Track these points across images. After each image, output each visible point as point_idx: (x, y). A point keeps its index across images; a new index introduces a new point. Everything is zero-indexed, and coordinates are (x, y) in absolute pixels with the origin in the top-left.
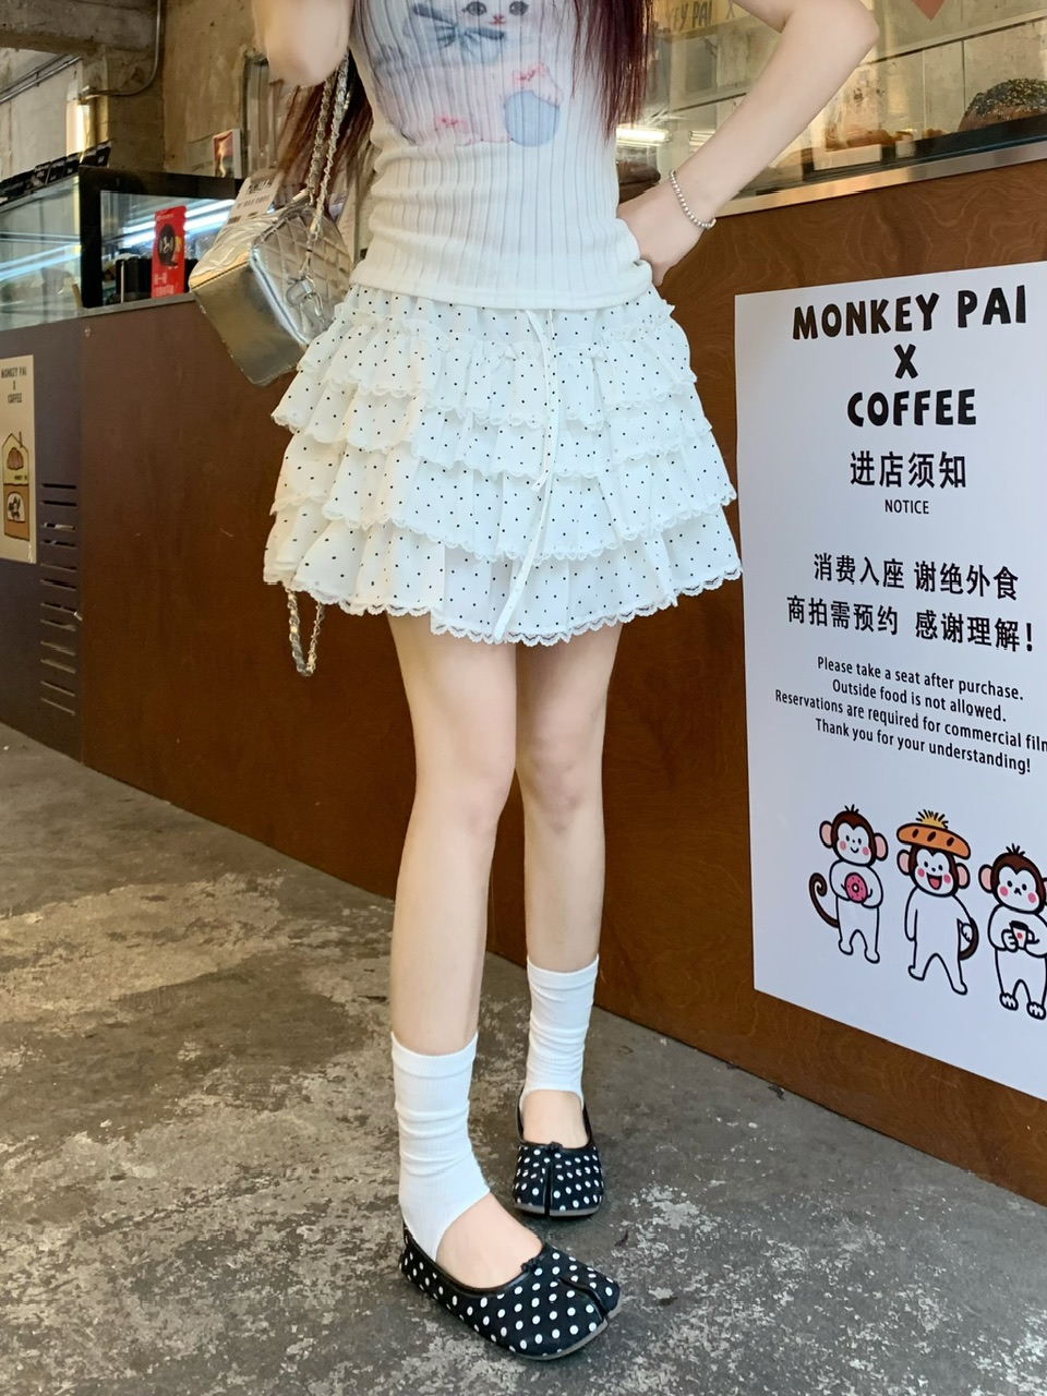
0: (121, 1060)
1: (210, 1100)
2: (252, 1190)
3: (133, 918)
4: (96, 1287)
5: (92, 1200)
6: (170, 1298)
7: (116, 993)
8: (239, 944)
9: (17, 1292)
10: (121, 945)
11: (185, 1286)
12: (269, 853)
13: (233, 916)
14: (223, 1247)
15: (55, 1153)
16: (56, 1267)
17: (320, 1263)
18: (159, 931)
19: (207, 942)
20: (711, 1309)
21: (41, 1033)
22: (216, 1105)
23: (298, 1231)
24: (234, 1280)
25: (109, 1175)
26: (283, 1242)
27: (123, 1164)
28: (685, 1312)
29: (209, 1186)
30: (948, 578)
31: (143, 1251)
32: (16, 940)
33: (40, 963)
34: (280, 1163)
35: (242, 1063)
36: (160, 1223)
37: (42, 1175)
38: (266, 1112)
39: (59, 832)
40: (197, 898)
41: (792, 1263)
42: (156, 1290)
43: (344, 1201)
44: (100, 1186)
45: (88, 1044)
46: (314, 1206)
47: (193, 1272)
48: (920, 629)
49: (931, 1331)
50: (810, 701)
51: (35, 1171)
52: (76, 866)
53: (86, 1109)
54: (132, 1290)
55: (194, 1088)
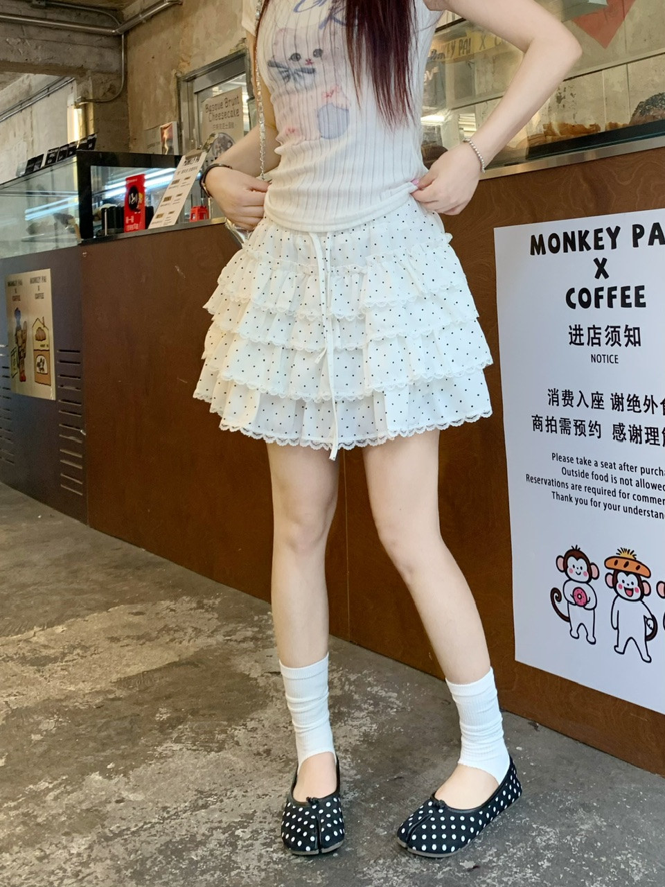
0: (119, 722)
1: (177, 747)
2: (205, 806)
3: (124, 627)
4: (108, 877)
5: (104, 817)
6: (156, 882)
7: (114, 677)
8: (192, 641)
9: (58, 882)
10: (117, 645)
11: (164, 873)
12: (210, 583)
13: (188, 624)
14: (188, 845)
15: (79, 787)
16: (83, 864)
17: (250, 854)
18: (140, 634)
19: (172, 640)
20: (499, 873)
21: (66, 707)
22: (181, 750)
23: (236, 833)
24: (197, 868)
25: (114, 800)
26: (227, 841)
27: (123, 792)
28: (483, 875)
29: (178, 804)
30: (632, 404)
31: (137, 851)
32: (50, 645)
33: (66, 660)
34: (223, 788)
35: (196, 721)
36: (148, 831)
37: (71, 801)
38: (213, 753)
39: (76, 571)
40: (164, 612)
41: (549, 839)
42: (147, 877)
43: (263, 812)
44: (109, 808)
45: (98, 712)
46: (246, 815)
47: (170, 864)
48: (615, 434)
49: (638, 881)
50: (548, 481)
51: (66, 799)
52: (86, 593)
53: (98, 756)
54: (131, 878)
55: (166, 739)
